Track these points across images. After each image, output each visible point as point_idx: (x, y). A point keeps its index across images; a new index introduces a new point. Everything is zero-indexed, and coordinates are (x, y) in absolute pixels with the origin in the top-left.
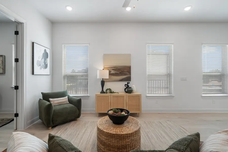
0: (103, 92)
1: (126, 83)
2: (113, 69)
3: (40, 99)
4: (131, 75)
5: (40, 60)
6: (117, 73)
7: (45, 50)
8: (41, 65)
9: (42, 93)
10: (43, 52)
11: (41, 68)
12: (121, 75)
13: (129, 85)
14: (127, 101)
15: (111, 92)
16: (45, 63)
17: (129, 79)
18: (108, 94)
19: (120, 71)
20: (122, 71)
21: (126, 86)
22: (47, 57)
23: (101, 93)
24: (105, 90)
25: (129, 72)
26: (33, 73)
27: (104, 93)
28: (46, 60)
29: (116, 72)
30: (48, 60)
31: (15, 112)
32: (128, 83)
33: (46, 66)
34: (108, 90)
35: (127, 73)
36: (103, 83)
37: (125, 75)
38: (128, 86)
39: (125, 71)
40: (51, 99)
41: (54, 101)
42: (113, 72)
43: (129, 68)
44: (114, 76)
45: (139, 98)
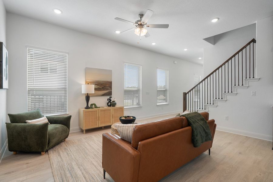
0: (87, 107)
1: (108, 97)
2: (96, 84)
4: (111, 90)
7: (6, 53)
12: (103, 90)
13: (111, 99)
14: (113, 114)
15: (96, 107)
16: (6, 72)
17: (110, 94)
18: (93, 109)
19: (103, 86)
20: (104, 86)
21: (109, 100)
22: (7, 64)
24: (89, 106)
25: (111, 87)
27: (90, 108)
28: (7, 67)
29: (99, 87)
32: (110, 97)
33: (7, 77)
34: (93, 105)
35: (109, 88)
36: (88, 98)
37: (107, 89)
39: (107, 86)
43: (110, 83)
44: (97, 91)
45: (122, 110)
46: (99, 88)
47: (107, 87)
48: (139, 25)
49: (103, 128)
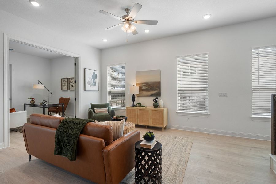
0: (134, 106)
2: (144, 85)
3: (90, 108)
4: (160, 90)
5: (90, 80)
6: (148, 89)
7: (94, 73)
8: (91, 84)
9: (91, 104)
10: (92, 74)
11: (91, 86)
12: (151, 91)
14: (151, 115)
15: (141, 106)
16: (94, 82)
17: (159, 94)
18: (137, 107)
20: (152, 87)
21: (155, 101)
22: (96, 78)
23: (132, 106)
24: (135, 104)
25: (159, 88)
26: (85, 90)
28: (95, 80)
30: (97, 80)
31: (75, 115)
32: (156, 98)
33: (95, 84)
34: (138, 104)
35: (157, 89)
36: (134, 98)
37: (155, 90)
38: (157, 101)
39: (155, 86)
40: (95, 109)
41: (97, 110)
42: (144, 88)
44: (145, 92)
45: (162, 113)
46: (147, 89)
47: (155, 88)
48: (126, 20)
49: (146, 127)
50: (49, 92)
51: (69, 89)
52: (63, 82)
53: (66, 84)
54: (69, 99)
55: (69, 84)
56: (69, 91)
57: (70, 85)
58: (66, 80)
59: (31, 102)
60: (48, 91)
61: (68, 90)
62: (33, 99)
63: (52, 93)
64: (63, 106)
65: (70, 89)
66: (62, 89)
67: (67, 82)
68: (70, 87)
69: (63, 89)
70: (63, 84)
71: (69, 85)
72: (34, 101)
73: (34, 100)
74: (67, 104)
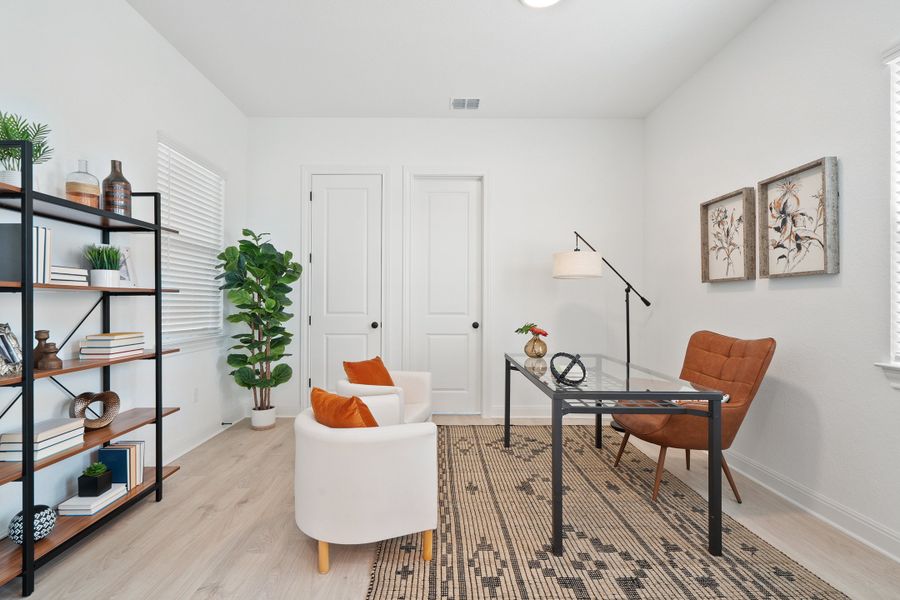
50: (632, 292)
51: (765, 273)
52: (713, 229)
53: (739, 238)
54: (765, 350)
55: (765, 227)
56: (761, 283)
57: (774, 236)
58: (737, 208)
59: (530, 349)
60: (628, 291)
61: (750, 276)
62: (537, 333)
63: (648, 304)
64: (714, 401)
65: (777, 267)
66: (705, 277)
67: (749, 218)
68: (774, 254)
69: (713, 276)
70: (712, 242)
71: (764, 237)
72: (544, 345)
73: (541, 337)
74: (752, 393)
